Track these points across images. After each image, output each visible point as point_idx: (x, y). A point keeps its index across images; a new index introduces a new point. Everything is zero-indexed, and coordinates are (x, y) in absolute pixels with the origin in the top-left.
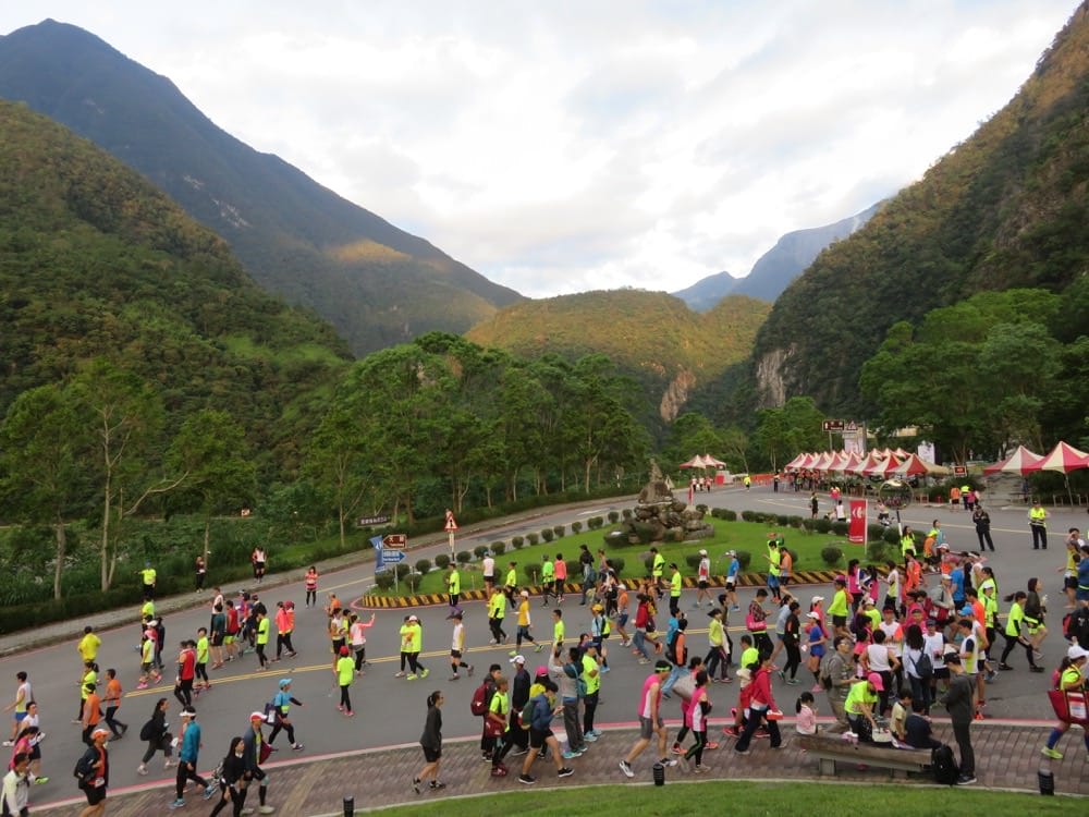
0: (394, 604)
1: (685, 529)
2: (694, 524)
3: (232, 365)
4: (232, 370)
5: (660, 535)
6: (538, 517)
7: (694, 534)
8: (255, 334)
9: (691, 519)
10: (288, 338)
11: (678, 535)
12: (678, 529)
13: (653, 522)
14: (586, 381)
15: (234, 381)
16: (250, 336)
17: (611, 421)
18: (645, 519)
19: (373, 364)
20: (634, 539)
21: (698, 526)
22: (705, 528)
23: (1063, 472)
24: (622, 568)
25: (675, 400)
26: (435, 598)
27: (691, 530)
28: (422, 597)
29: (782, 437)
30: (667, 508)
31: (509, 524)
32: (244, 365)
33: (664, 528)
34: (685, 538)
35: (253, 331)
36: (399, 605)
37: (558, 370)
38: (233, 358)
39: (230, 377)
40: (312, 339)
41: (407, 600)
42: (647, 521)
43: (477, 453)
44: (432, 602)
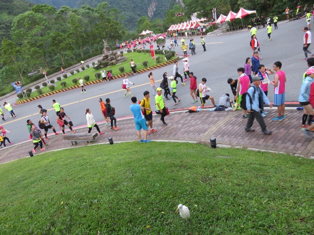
0: (23, 102)
1: (117, 60)
2: (119, 58)
3: (3, 24)
4: (4, 25)
5: (109, 64)
6: (89, 61)
7: (119, 61)
8: (7, 11)
9: (119, 57)
10: (19, 11)
11: (114, 63)
12: (114, 61)
13: (107, 60)
14: (98, 13)
15: (6, 29)
16: (6, 12)
17: (110, 25)
18: (105, 59)
19: (17, 20)
20: (102, 66)
21: (121, 58)
22: (123, 59)
23: (230, 21)
24: (89, 78)
25: (152, 10)
26: (35, 98)
27: (119, 60)
28: (31, 99)
29: (172, 19)
30: (111, 54)
31: (79, 65)
32: (8, 23)
33: (110, 61)
34: (117, 63)
35: (6, 10)
36: (24, 102)
37: (87, 11)
38: (3, 21)
39: (4, 28)
40: (28, 9)
41: (26, 100)
42: (106, 60)
43: (62, 45)
44: (34, 99)
